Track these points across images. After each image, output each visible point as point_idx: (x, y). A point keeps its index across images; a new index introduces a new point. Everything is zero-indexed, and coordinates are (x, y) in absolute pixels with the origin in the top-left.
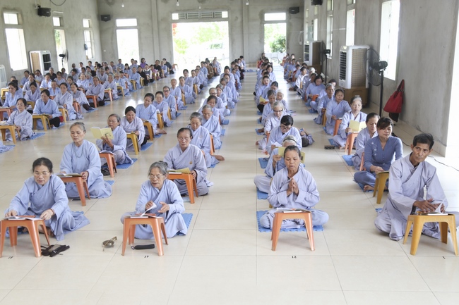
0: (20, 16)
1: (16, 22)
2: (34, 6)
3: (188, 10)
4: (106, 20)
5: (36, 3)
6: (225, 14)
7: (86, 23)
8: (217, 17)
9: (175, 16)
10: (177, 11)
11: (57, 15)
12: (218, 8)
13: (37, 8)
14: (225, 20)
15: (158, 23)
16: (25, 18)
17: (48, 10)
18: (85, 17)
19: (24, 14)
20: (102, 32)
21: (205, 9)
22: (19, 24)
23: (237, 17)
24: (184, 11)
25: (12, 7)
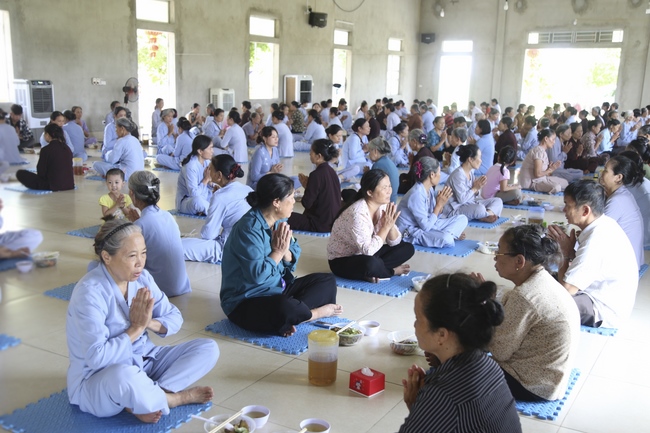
0: (278, 22)
1: (271, 34)
2: (304, 8)
3: (555, 27)
4: (428, 42)
5: (308, 4)
6: (618, 36)
7: (394, 44)
8: (603, 40)
9: (533, 38)
10: (537, 29)
11: (343, 27)
12: (607, 24)
13: (308, 12)
14: (616, 45)
15: (505, 47)
16: (285, 27)
17: (323, 16)
18: (394, 35)
19: (284, 20)
20: (420, 58)
21: (585, 25)
22: (276, 37)
23: (638, 42)
24: (549, 28)
25: (266, 8)
